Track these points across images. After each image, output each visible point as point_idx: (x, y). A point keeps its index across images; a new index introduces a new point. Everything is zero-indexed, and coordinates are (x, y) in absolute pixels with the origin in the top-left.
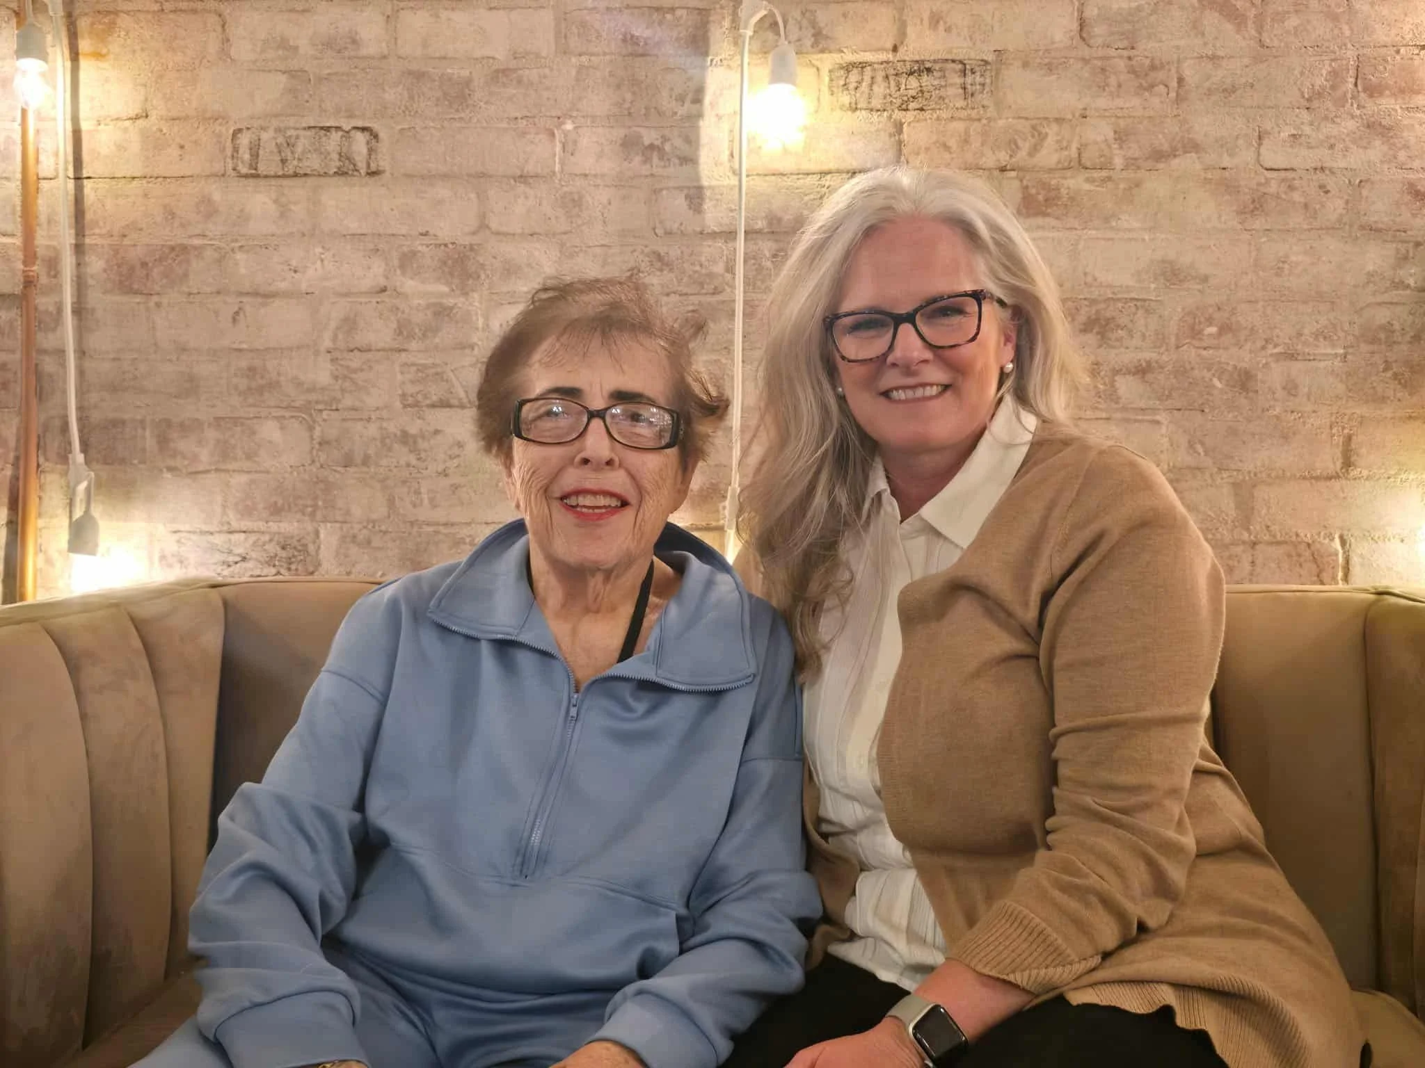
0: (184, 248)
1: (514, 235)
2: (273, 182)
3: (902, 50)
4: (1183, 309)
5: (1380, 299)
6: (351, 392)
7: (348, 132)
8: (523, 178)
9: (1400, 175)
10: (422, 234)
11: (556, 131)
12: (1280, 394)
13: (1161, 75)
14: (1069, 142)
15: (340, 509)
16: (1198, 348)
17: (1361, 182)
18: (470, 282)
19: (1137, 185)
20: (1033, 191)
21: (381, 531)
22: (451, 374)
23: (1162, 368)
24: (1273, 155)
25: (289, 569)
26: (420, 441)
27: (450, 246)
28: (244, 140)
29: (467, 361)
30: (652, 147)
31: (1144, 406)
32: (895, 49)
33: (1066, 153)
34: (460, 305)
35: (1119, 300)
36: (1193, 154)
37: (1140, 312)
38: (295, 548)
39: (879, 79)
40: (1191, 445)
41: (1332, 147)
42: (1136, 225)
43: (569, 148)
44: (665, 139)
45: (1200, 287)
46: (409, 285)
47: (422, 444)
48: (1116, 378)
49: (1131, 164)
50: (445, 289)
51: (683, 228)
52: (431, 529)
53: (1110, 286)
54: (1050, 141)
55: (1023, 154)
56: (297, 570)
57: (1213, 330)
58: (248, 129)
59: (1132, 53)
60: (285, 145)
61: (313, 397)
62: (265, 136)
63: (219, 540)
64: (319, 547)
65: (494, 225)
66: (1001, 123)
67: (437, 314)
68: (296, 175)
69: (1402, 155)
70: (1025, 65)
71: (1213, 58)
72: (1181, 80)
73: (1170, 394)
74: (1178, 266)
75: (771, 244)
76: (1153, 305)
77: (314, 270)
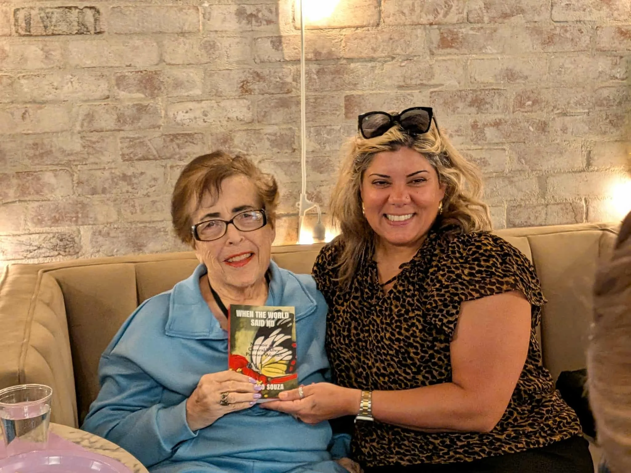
1: (179, 65)
2: (40, 39)
4: (516, 93)
5: (604, 84)
6: (93, 154)
7: (82, 10)
8: (183, 34)
9: (615, 24)
10: (127, 66)
11: (199, 8)
12: (560, 133)
14: (463, 10)
15: (91, 218)
16: (523, 112)
17: (597, 27)
18: (156, 91)
19: (495, 31)
20: (445, 35)
21: (115, 228)
22: (149, 143)
23: (506, 122)
24: (558, 15)
25: (65, 252)
26: (133, 179)
27: (144, 72)
28: (21, 15)
29: (157, 134)
30: (251, 15)
31: (498, 142)
33: (462, 15)
34: (151, 105)
35: (487, 90)
36: (521, 15)
37: (496, 95)
38: (67, 240)
40: (519, 160)
41: (584, 10)
42: (495, 51)
43: (207, 16)
44: (259, 11)
45: (523, 82)
46: (122, 94)
47: (135, 181)
48: (485, 129)
49: (492, 20)
50: (142, 96)
51: (270, 59)
52: (141, 225)
53: (482, 83)
54: (454, 9)
55: (441, 16)
56: (69, 252)
57: (530, 103)
58: (23, 8)
60: (46, 18)
61: (71, 158)
62: (33, 12)
63: (24, 238)
64: (80, 239)
65: (167, 58)
66: (430, 0)
67: (139, 110)
68: (53, 34)
69: (616, 14)
73: (510, 135)
74: (514, 72)
75: (315, 66)
76: (502, 92)
77: (67, 88)
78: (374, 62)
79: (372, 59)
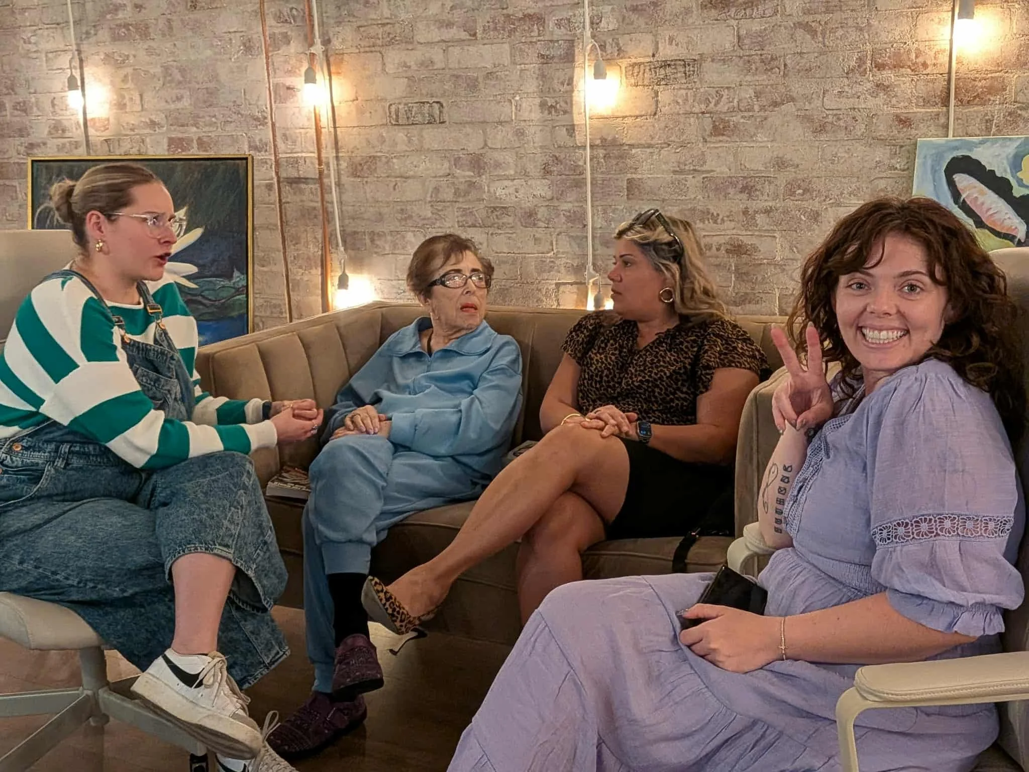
0: (374, 157)
1: (498, 149)
2: (405, 127)
3: (657, 55)
4: (787, 181)
5: (884, 175)
7: (431, 104)
8: (501, 123)
9: (893, 111)
10: (462, 149)
11: (512, 101)
13: (776, 63)
14: (733, 99)
16: (794, 200)
17: (873, 115)
18: (481, 171)
19: (766, 119)
20: (717, 123)
22: (476, 213)
23: (777, 210)
24: (828, 103)
27: (473, 155)
28: (393, 108)
29: (482, 206)
30: (552, 106)
31: (768, 229)
32: (654, 55)
33: (732, 104)
34: (478, 181)
35: (757, 177)
36: (792, 103)
37: (767, 183)
39: (647, 70)
40: (791, 249)
41: (858, 97)
42: (765, 139)
43: (518, 108)
44: (557, 103)
45: (794, 170)
46: (458, 172)
48: (756, 215)
49: (763, 108)
50: (472, 174)
51: (565, 144)
53: (752, 170)
54: (724, 98)
55: (712, 105)
57: (801, 191)
58: (394, 104)
59: (763, 52)
60: (408, 111)
61: (425, 222)
62: (400, 107)
63: (394, 283)
65: (490, 145)
66: (702, 90)
67: (469, 186)
68: (413, 124)
69: (894, 101)
70: (713, 60)
71: (801, 53)
72: (785, 65)
73: (781, 223)
74: (784, 160)
75: (603, 151)
77: (422, 166)
78: (652, 148)
79: (650, 146)
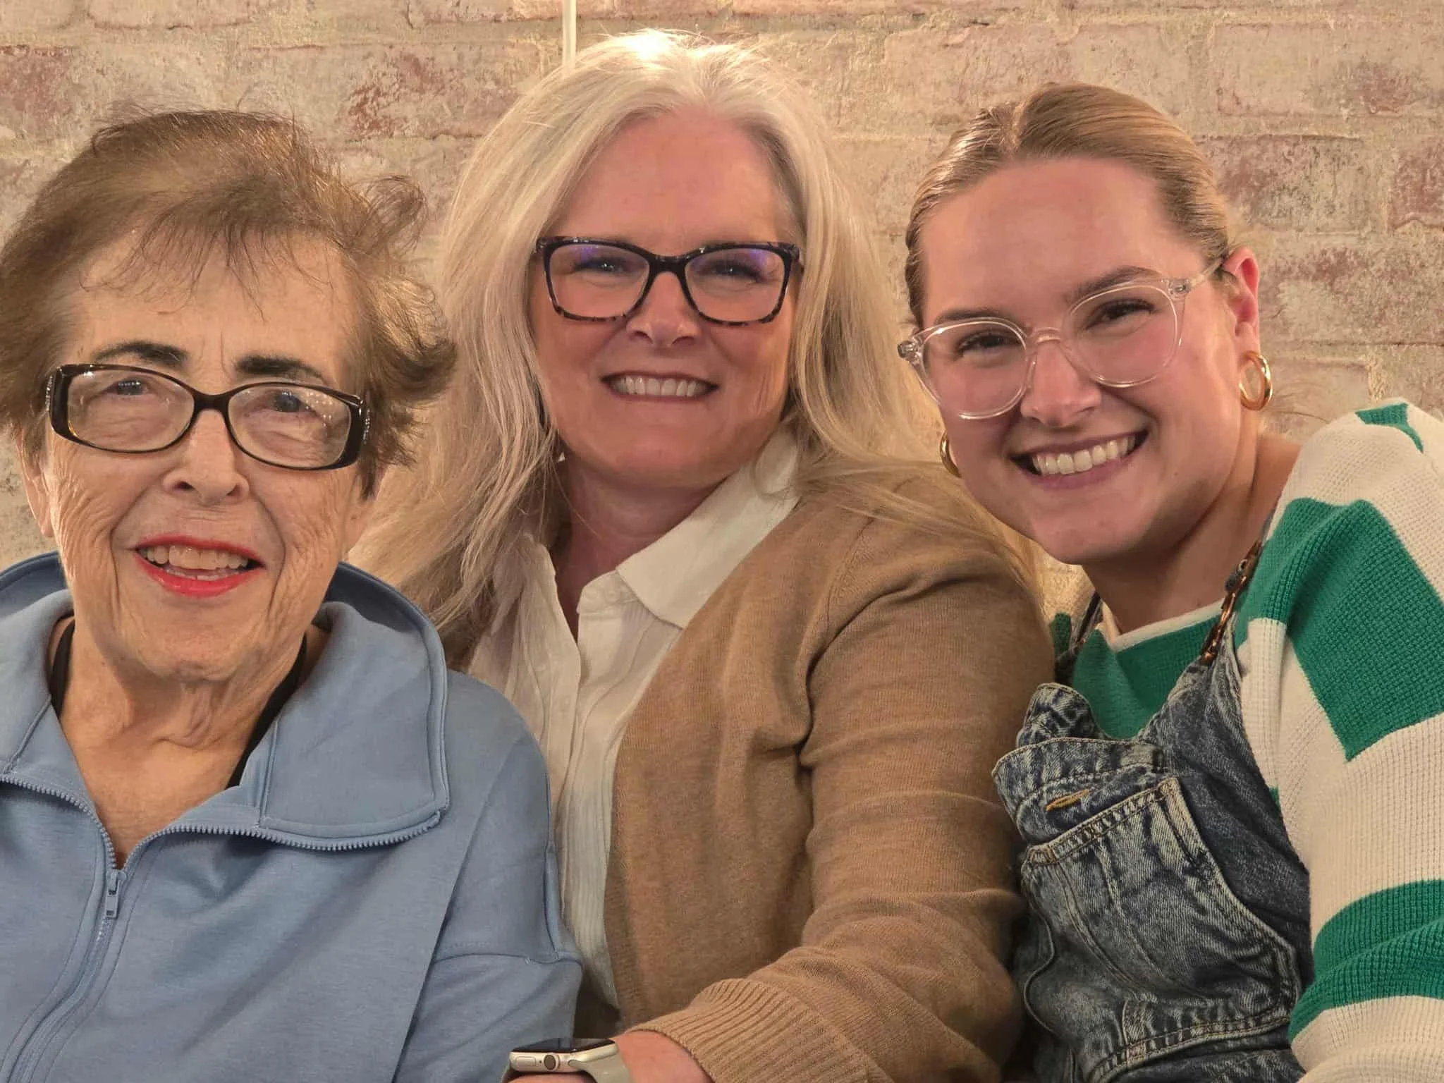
1: (138, 28)
4: (1402, 155)
16: (1432, 227)
18: (55, 120)
23: (1366, 265)
27: (17, 51)
31: (1334, 337)
35: (1284, 139)
37: (1322, 162)
48: (1281, 286)
51: (461, 10)
53: (1265, 114)
65: (101, 5)
73: (1382, 315)
74: (1391, 74)
76: (1345, 148)
78: (846, 28)
79: (839, 20)
